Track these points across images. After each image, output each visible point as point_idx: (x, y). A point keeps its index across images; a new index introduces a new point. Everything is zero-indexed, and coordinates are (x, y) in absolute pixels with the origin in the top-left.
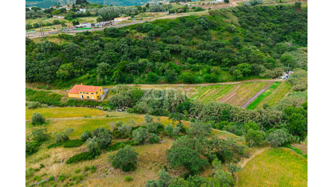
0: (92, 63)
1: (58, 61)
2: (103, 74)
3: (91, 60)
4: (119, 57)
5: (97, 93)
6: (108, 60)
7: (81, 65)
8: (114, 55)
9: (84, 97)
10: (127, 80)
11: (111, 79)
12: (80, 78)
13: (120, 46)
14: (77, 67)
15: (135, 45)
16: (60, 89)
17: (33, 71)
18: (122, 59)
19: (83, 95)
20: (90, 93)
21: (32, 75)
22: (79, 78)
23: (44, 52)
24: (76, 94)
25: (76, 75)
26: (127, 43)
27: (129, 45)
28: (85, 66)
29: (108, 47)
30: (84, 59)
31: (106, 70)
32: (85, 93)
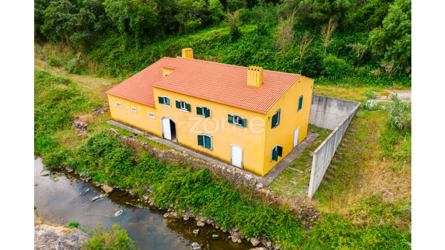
2: (315, 15)
5: (275, 121)
9: (180, 137)
19: (178, 115)
20: (220, 113)
22: (192, 36)
24: (140, 107)
25: (186, 20)
32: (188, 107)
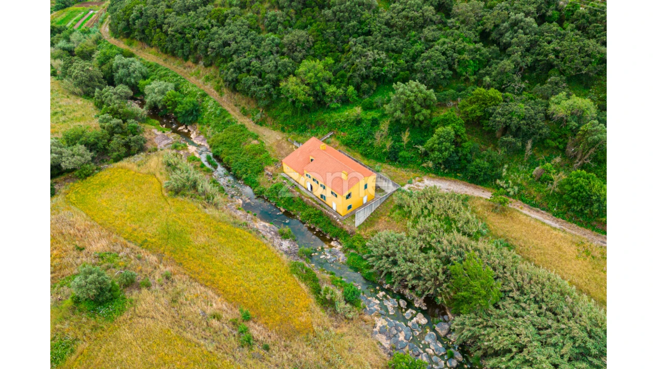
0: (388, 72)
1: (303, 45)
3: (390, 58)
4: (486, 62)
5: (348, 196)
6: (439, 71)
7: (354, 71)
8: (465, 56)
9: (313, 194)
10: (472, 168)
11: (421, 148)
12: (335, 115)
13: (503, 22)
14: (343, 76)
15: (566, 24)
16: (284, 132)
17: (238, 63)
18: (489, 74)
19: (314, 184)
21: (234, 75)
22: (333, 114)
23: (285, 10)
24: (297, 174)
25: (330, 102)
26: (539, 9)
27: (542, 19)
28: (365, 78)
29: (461, 18)
30: (369, 53)
31: (414, 112)
32: (318, 182)
